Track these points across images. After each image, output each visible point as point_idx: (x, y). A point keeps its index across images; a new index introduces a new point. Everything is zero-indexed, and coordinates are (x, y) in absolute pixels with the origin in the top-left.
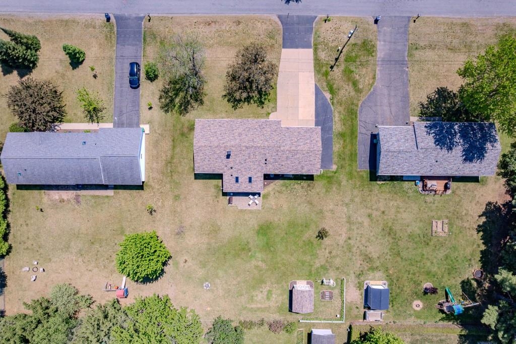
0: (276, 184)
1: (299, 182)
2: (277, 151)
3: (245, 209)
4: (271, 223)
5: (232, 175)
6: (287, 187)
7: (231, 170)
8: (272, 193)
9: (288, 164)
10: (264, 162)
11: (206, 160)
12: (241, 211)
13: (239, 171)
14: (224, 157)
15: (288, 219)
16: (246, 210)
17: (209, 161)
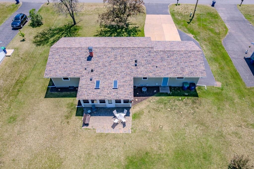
0: (150, 101)
1: (180, 99)
2: (150, 52)
3: (107, 132)
4: (147, 153)
5: (91, 80)
6: (165, 103)
7: (92, 74)
8: (146, 111)
9: (163, 65)
10: (134, 63)
11: (62, 63)
12: (101, 135)
13: (102, 75)
14: (84, 59)
15: (173, 146)
16: (107, 134)
17: (65, 63)
